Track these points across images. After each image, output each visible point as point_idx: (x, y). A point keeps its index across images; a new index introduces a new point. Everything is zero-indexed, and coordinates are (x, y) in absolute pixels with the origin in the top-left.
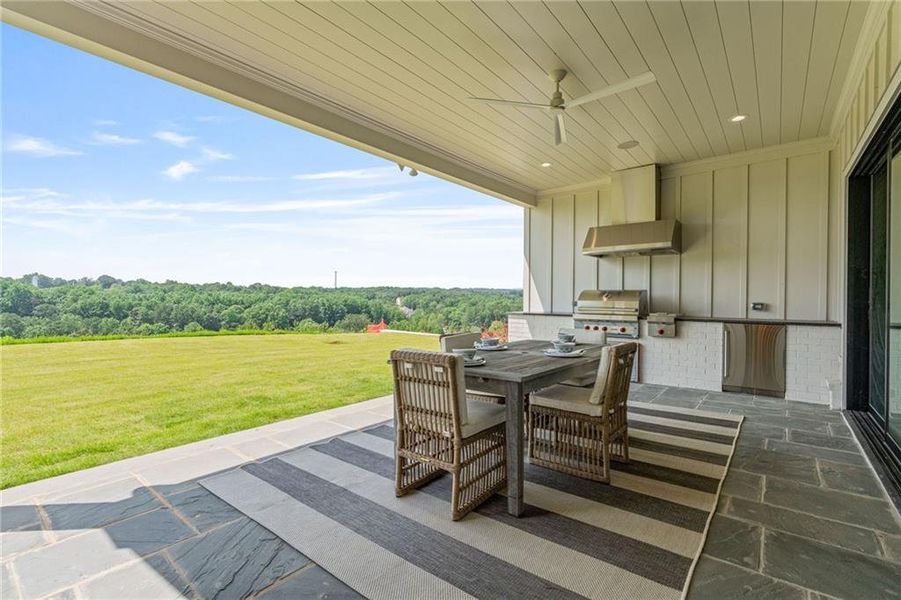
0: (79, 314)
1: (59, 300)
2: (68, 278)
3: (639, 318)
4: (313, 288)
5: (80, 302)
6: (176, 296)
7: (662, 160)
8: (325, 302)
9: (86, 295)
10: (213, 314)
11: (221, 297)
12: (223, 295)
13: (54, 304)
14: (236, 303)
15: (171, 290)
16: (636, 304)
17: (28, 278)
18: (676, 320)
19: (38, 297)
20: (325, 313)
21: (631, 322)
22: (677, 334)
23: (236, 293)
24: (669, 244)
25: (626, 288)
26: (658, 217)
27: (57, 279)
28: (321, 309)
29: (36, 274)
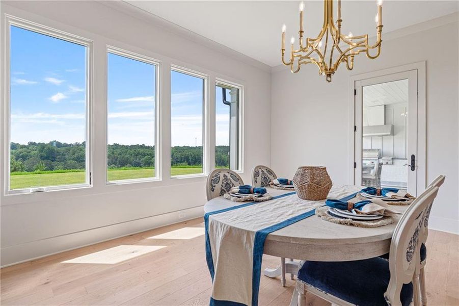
0: (76, 160)
1: (66, 154)
2: (69, 143)
3: (379, 158)
4: (184, 146)
5: (76, 154)
6: (119, 151)
7: (386, 104)
8: (192, 154)
9: (78, 151)
10: (137, 161)
11: (140, 152)
12: (141, 151)
13: (65, 155)
14: (148, 155)
15: (116, 148)
16: (377, 154)
17: (51, 143)
18: (392, 159)
19: (58, 152)
20: (192, 160)
21: (376, 160)
22: (393, 163)
23: (147, 150)
24: (389, 133)
25: (373, 148)
26: (385, 124)
27: (64, 144)
28: (190, 158)
29: (55, 141)
